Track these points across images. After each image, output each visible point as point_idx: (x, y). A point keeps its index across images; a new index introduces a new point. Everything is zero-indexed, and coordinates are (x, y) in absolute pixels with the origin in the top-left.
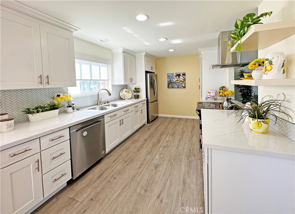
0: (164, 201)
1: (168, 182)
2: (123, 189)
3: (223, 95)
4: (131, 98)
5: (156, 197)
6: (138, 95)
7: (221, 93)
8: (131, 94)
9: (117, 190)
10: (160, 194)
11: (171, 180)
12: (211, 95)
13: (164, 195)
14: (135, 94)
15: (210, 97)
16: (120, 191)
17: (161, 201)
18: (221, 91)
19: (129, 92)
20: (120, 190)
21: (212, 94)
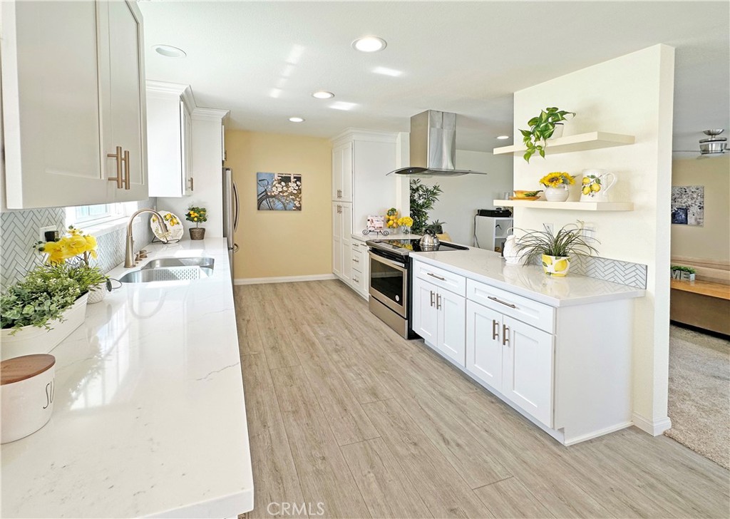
0: (460, 442)
1: (426, 409)
2: (372, 467)
3: (395, 225)
4: (184, 238)
5: (443, 444)
6: (204, 230)
7: (391, 222)
8: (181, 226)
9: (364, 478)
10: (442, 435)
11: (426, 404)
12: (376, 226)
13: (449, 434)
14: (192, 225)
15: (373, 229)
16: (372, 475)
17: (458, 445)
18: (391, 218)
19: (175, 221)
20: (369, 472)
21: (377, 224)
